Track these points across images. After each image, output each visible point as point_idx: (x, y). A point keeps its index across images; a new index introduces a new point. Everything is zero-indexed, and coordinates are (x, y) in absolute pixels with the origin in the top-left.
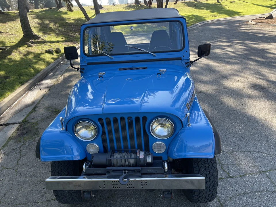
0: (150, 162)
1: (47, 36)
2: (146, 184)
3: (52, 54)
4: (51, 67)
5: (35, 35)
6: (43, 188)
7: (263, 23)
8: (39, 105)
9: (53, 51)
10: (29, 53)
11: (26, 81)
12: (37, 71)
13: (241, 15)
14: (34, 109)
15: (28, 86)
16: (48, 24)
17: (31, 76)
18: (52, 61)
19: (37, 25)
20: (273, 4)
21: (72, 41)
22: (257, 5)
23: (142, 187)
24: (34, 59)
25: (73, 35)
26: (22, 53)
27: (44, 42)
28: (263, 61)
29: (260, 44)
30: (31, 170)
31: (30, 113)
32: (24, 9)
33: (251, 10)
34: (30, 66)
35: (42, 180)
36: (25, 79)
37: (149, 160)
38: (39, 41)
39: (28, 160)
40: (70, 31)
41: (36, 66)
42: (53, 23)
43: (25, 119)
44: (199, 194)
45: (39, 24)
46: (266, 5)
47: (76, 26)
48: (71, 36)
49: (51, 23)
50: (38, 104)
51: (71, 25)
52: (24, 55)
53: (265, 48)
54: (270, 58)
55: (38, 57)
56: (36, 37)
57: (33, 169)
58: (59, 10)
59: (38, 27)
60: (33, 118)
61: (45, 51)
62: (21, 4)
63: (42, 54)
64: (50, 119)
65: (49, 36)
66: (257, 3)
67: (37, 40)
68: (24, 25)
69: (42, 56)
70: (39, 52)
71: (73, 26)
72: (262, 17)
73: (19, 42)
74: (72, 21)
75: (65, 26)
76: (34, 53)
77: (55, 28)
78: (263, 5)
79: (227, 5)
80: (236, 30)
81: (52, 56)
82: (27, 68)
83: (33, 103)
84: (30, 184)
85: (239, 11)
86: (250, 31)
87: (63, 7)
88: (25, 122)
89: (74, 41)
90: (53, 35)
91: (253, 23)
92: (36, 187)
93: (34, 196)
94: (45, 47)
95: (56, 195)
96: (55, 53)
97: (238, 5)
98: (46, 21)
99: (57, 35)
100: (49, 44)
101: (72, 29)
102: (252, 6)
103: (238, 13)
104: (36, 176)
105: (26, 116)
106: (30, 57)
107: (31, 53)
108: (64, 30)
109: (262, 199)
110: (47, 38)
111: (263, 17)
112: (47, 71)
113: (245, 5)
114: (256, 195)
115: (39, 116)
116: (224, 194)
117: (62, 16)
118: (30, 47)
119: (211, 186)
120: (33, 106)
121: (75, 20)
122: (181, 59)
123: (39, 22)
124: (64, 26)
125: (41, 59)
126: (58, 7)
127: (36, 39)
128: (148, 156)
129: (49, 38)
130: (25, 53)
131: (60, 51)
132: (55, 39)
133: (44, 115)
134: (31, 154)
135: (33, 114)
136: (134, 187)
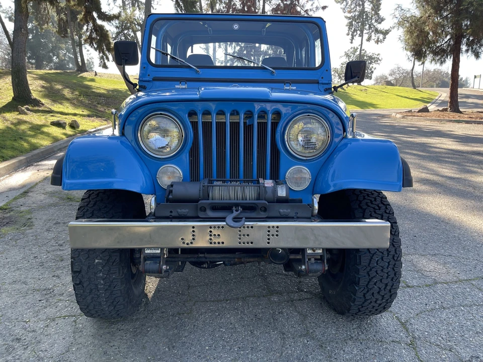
0: (285, 195)
1: (55, 105)
2: (277, 235)
3: (64, 128)
4: (60, 145)
5: (35, 99)
6: (40, 301)
7: (415, 116)
8: (35, 189)
9: (65, 123)
10: (21, 122)
11: (12, 157)
12: (34, 147)
13: (378, 108)
14: (25, 193)
15: (14, 163)
16: (59, 90)
17: (22, 152)
18: (64, 137)
19: (40, 89)
20: (425, 97)
21: (100, 117)
22: (402, 97)
23: (268, 243)
24: (29, 131)
25: (102, 109)
26: (9, 120)
27: (50, 112)
28: (424, 156)
29: (415, 138)
30: (14, 274)
31: (15, 199)
32: (22, 54)
33: (392, 103)
34: (21, 138)
35: (38, 288)
36: (10, 153)
37: (282, 192)
38: (41, 109)
39: (8, 260)
40: (98, 104)
41: (34, 141)
42: (68, 89)
43: (6, 205)
44: (369, 282)
45: (43, 87)
46: (415, 98)
47: (109, 98)
48: (100, 111)
49: (65, 88)
50: (32, 187)
51: (100, 96)
52: (12, 124)
53: (425, 142)
54: (436, 152)
55: (38, 130)
56: (36, 103)
57: (18, 272)
58: (80, 75)
59: (40, 92)
60: (21, 205)
61: (51, 122)
62: (18, 45)
63: (44, 126)
64: (57, 208)
65: (60, 106)
66: (402, 94)
67: (37, 108)
68: (17, 80)
69: (45, 129)
70: (40, 123)
71: (104, 97)
72: (411, 111)
73: (4, 106)
74: (103, 91)
75: (90, 96)
76: (30, 123)
77: (71, 96)
78: (411, 97)
79: (356, 94)
80: (374, 123)
81: (64, 131)
82: (15, 140)
83: (23, 186)
84: (11, 293)
85: (374, 102)
86: (396, 124)
87: (87, 71)
88: (6, 209)
89: (104, 117)
90: (67, 104)
91: (398, 116)
92: (25, 299)
93: (19, 311)
94: (51, 118)
95: (78, 282)
96: (67, 127)
97: (372, 95)
98: (56, 85)
99: (75, 106)
100: (59, 115)
101: (101, 102)
102: (394, 98)
103: (373, 106)
104: (25, 283)
105: (7, 201)
106: (23, 127)
107: (25, 122)
108: (87, 102)
109: (474, 315)
110: (56, 107)
111: (413, 110)
112: (52, 148)
113: (382, 96)
114: (462, 311)
115: (34, 203)
116: (404, 309)
117: (85, 83)
118: (22, 114)
119: (391, 266)
120: (22, 191)
121: (108, 91)
122: (318, 83)
123: (44, 85)
124: (88, 95)
125: (43, 133)
126: (78, 70)
127: (35, 106)
128: (280, 186)
129: (59, 108)
130: (15, 121)
131: (78, 127)
132: (71, 110)
133: (44, 201)
134: (16, 252)
135: (21, 201)
136: (252, 243)
